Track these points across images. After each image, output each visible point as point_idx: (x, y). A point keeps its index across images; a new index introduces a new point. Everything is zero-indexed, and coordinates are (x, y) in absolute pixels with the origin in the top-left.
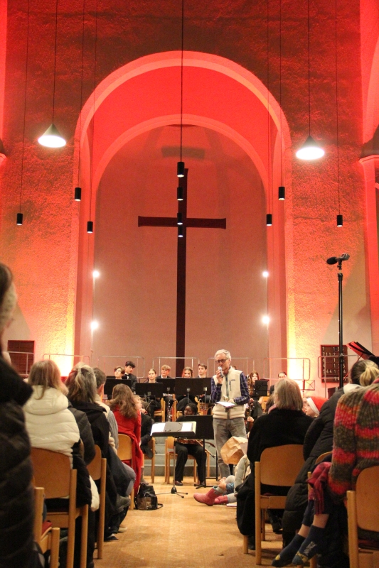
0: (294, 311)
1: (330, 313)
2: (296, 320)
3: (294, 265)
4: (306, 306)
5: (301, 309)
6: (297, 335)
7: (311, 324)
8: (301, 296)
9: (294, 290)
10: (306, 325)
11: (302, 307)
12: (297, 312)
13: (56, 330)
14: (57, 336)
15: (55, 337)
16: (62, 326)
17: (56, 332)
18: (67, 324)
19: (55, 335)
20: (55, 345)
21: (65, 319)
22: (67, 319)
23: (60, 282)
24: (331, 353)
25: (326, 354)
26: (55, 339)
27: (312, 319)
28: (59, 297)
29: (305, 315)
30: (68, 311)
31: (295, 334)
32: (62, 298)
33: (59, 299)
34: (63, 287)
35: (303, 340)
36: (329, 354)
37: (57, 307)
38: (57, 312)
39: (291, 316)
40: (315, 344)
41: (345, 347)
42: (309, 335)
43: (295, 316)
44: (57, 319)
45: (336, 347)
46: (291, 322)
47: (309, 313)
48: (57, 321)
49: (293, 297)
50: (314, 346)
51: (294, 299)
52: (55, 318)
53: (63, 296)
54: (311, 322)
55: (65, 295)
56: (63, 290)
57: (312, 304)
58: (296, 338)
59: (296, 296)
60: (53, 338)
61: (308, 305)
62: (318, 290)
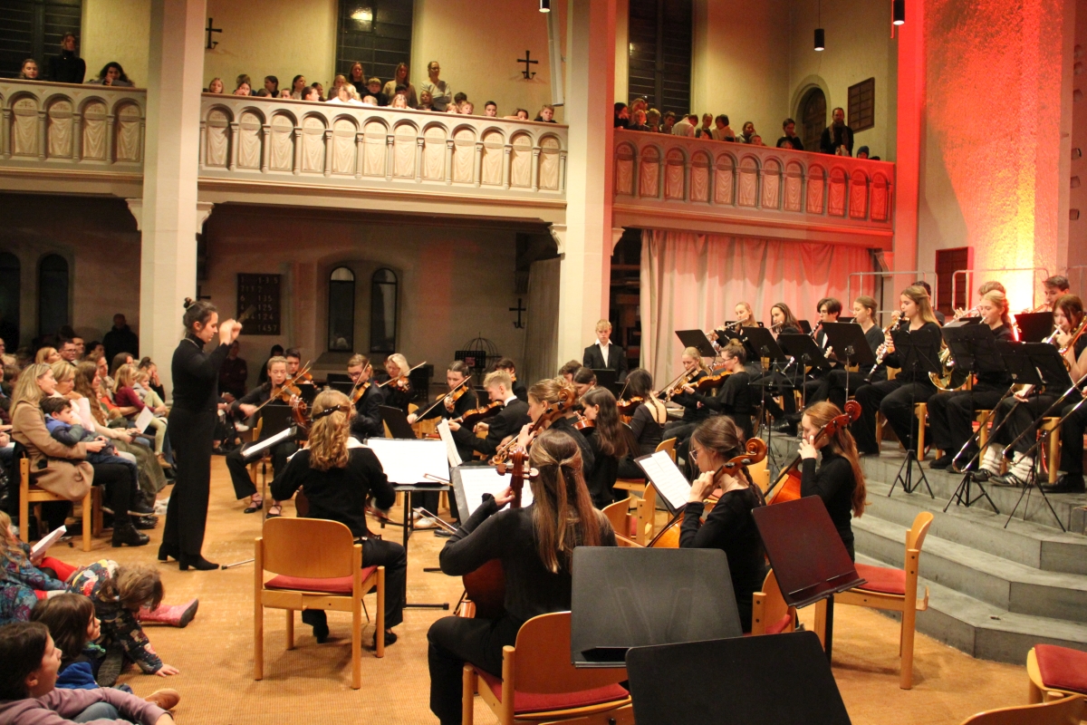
13: (1003, 222)
14: (1004, 234)
15: (1001, 237)
16: (1010, 213)
17: (1002, 226)
18: (1019, 207)
19: (1002, 232)
20: (1001, 251)
21: (1015, 198)
22: (1018, 198)
23: (1007, 127)
26: (1002, 239)
28: (1007, 156)
30: (1023, 182)
32: (1010, 157)
33: (1006, 161)
34: (1011, 136)
37: (1004, 177)
38: (1003, 187)
44: (1003, 201)
48: (1004, 205)
52: (1001, 199)
53: (1012, 152)
55: (1014, 150)
56: (1011, 140)
60: (999, 237)
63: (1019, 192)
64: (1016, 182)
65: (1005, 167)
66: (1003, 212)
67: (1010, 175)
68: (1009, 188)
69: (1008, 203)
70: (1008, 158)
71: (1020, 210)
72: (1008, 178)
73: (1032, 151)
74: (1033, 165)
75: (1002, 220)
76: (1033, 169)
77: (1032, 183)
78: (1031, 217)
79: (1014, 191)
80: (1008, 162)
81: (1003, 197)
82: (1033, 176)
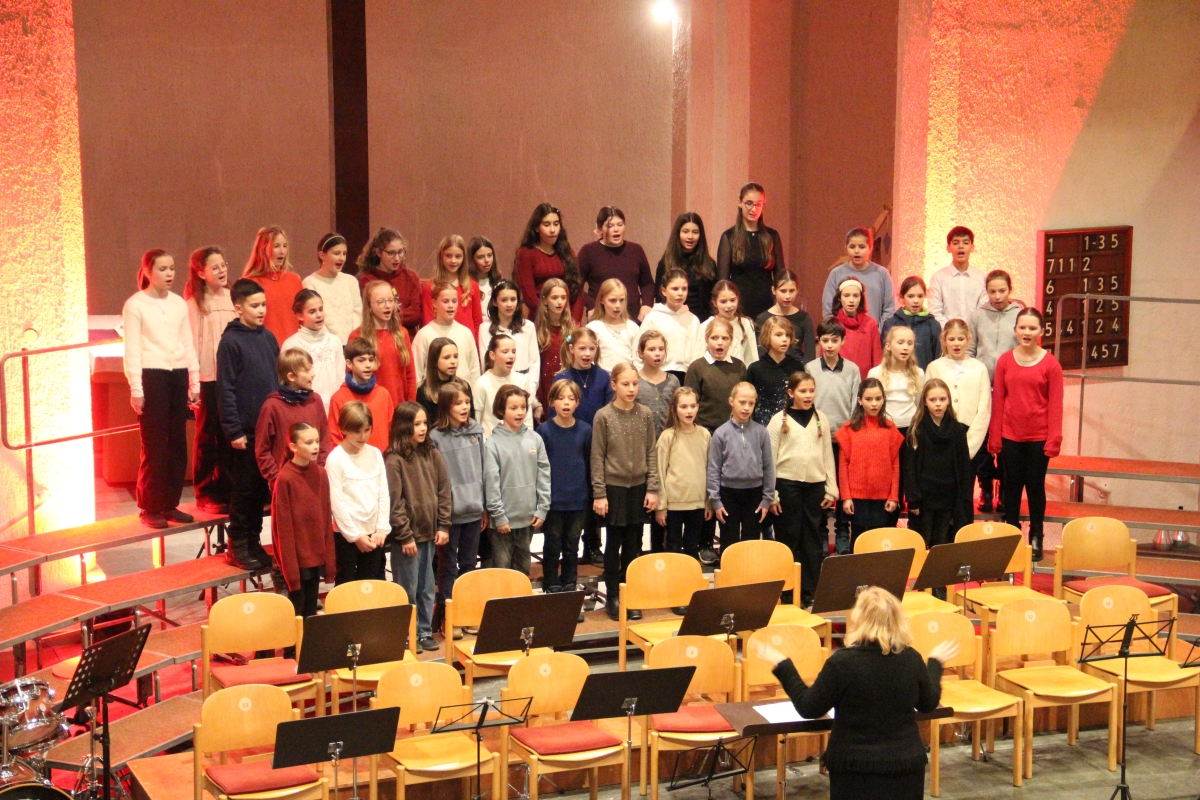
0: (955, 102)
1: (1077, 104)
2: (963, 136)
4: (998, 78)
5: (982, 94)
7: (1013, 152)
8: (983, 41)
9: (960, 15)
10: (995, 156)
11: (986, 83)
12: (967, 104)
14: (19, 249)
15: (11, 254)
16: (39, 203)
17: (14, 230)
18: (62, 191)
19: (14, 245)
20: (14, 288)
21: (50, 170)
22: (59, 171)
24: (1076, 259)
25: (1057, 264)
26: (14, 260)
27: (1019, 132)
28: (14, 67)
29: (995, 117)
30: (63, 133)
31: (954, 192)
32: (26, 72)
33: (13, 79)
34: (24, 21)
35: (982, 214)
36: (1067, 265)
37: (9, 116)
38: (8, 140)
39: (939, 119)
40: (1020, 227)
41: (1125, 233)
42: (1003, 196)
43: (959, 120)
44: (12, 172)
45: (1094, 234)
46: (939, 143)
47: (1010, 108)
48: (15, 182)
49: (955, 44)
50: (1017, 233)
51: (956, 53)
52: (5, 167)
53: (31, 61)
54: (1013, 143)
55: (38, 57)
56: (25, 32)
57: (1022, 69)
58: (954, 207)
59: (966, 39)
60: (4, 256)
61: (1006, 75)
62: (1045, 14)
63: (60, 157)
64: (50, 132)
65: (11, 93)
66: (15, 197)
67: (29, 115)
68: (26, 143)
69: (27, 178)
70: (17, 74)
71: (63, 198)
72: (25, 121)
73: (71, 64)
74: (74, 95)
75: (10, 215)
76: (74, 104)
77: (76, 137)
78: (79, 211)
79: (47, 153)
80: (21, 83)
81: (9, 164)
82: (76, 122)
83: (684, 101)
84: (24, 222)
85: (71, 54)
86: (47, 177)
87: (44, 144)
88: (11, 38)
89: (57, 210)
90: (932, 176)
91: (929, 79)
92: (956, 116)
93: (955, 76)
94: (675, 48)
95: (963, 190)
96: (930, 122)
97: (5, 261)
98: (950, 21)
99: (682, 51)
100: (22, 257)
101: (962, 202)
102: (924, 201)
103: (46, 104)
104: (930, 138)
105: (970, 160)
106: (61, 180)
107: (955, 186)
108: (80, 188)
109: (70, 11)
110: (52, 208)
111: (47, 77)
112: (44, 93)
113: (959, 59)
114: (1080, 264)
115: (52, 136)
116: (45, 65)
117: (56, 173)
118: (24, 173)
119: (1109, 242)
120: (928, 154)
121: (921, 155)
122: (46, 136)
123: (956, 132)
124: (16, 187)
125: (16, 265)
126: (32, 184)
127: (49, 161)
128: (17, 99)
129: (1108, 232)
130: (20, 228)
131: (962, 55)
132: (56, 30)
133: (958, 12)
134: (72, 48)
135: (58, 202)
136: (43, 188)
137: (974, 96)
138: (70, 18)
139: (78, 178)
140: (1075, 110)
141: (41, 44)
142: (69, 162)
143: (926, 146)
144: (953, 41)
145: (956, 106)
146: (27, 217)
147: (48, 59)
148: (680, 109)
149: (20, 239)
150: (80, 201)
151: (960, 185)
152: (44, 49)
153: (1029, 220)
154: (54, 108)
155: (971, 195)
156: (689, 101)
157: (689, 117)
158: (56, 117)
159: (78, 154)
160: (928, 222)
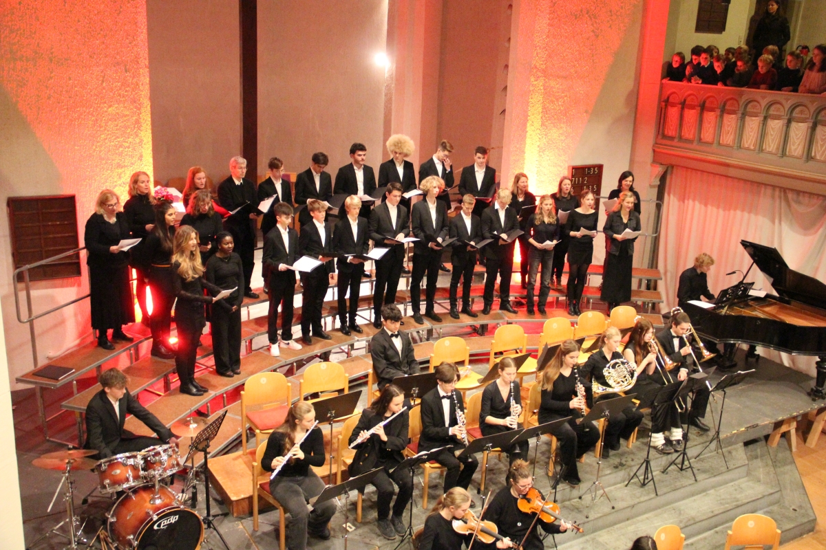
0: (540, 109)
1: (586, 112)
2: (543, 124)
3: (549, 25)
4: (557, 100)
5: (551, 106)
6: (542, 150)
7: (561, 132)
8: (552, 83)
9: (544, 71)
10: (554, 133)
11: (553, 102)
12: (545, 110)
13: (119, 166)
15: (119, 182)
16: (132, 157)
17: (120, 171)
18: (143, 151)
19: (120, 178)
21: (137, 140)
22: (141, 141)
23: (118, 53)
24: (582, 179)
25: (575, 180)
26: (120, 185)
27: (564, 123)
28: (120, 89)
29: (555, 116)
30: (144, 121)
31: (538, 149)
32: (126, 91)
33: (120, 95)
34: (125, 66)
35: (548, 158)
36: (579, 180)
37: (117, 113)
38: (117, 126)
39: (533, 117)
40: (562, 164)
41: (600, 167)
42: (556, 150)
43: (542, 118)
44: (119, 142)
45: (589, 167)
46: (533, 127)
47: (561, 113)
48: (121, 146)
49: (541, 84)
50: (561, 167)
51: (542, 88)
52: (115, 139)
53: (128, 86)
54: (561, 128)
55: (132, 84)
56: (126, 71)
57: (566, 96)
58: (538, 155)
59: (546, 82)
60: (115, 183)
61: (560, 98)
62: (576, 73)
63: (142, 134)
64: (137, 122)
65: (119, 102)
66: (120, 154)
67: (127, 113)
68: (126, 127)
69: (126, 145)
70: (122, 92)
71: (144, 154)
72: (126, 116)
73: (147, 87)
74: (149, 103)
75: (118, 163)
76: (149, 107)
77: (149, 123)
78: (151, 160)
79: (136, 132)
80: (123, 97)
81: (118, 137)
82: (150, 116)
83: (391, 99)
84: (125, 166)
85: (148, 82)
86: (136, 144)
87: (134, 127)
88: (119, 74)
89: (141, 160)
90: (528, 141)
91: (529, 99)
92: (541, 115)
93: (541, 98)
94: (386, 75)
95: (541, 148)
96: (529, 118)
97: (116, 186)
98: (540, 74)
99: (391, 77)
100: (124, 183)
101: (541, 153)
102: (524, 152)
103: (136, 107)
104: (528, 125)
105: (546, 135)
106: (143, 145)
107: (539, 146)
108: (151, 148)
109: (147, 60)
110: (139, 159)
111: (136, 93)
112: (135, 102)
113: (543, 91)
114: (583, 180)
115: (139, 123)
116: (136, 88)
117: (140, 142)
118: (125, 142)
119: (594, 171)
120: (527, 132)
121: (523, 131)
122: (136, 124)
123: (540, 123)
124: (121, 149)
125: (121, 188)
126: (129, 147)
127: (137, 136)
128: (122, 105)
129: (594, 166)
130: (123, 169)
131: (545, 89)
132: (141, 70)
133: (543, 70)
134: (148, 79)
135: (141, 156)
136: (134, 149)
137: (548, 107)
138: (147, 64)
139: (151, 143)
140: (585, 114)
141: (134, 77)
142: (146, 136)
143: (526, 128)
144: (540, 83)
145: (541, 111)
146: (126, 164)
147: (137, 84)
148: (389, 101)
149: (123, 175)
150: (151, 155)
151: (541, 146)
152: (135, 80)
153: (566, 161)
154: (139, 109)
155: (544, 150)
156: (393, 98)
157: (393, 105)
158: (141, 114)
159: (150, 131)
160: (526, 161)
